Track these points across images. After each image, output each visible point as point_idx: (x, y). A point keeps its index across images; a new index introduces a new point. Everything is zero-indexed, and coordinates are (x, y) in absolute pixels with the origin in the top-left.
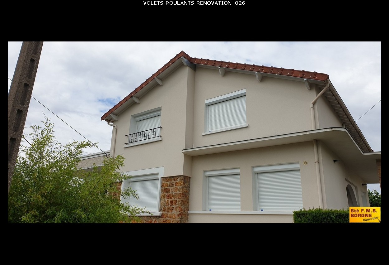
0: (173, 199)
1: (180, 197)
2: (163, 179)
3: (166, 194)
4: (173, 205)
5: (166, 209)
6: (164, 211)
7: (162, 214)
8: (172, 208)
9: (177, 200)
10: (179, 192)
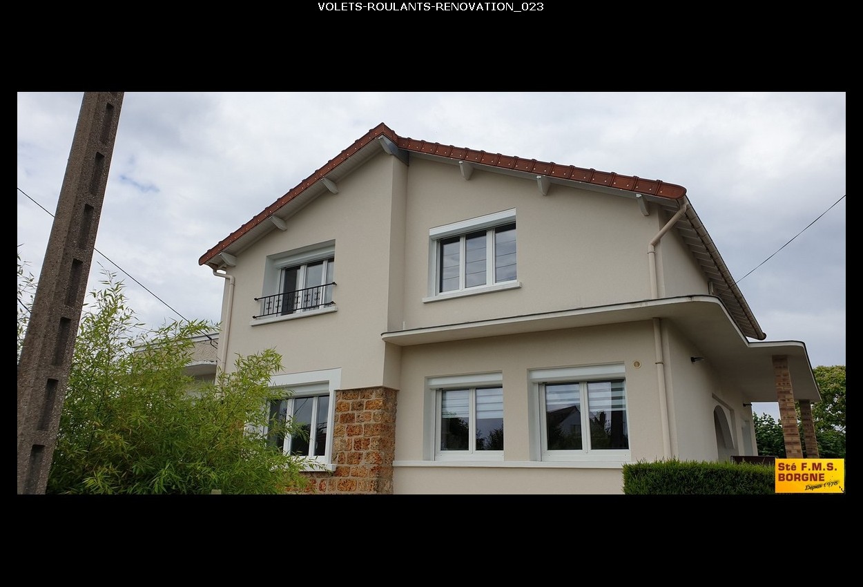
0: (361, 436)
1: (376, 433)
2: (339, 393)
3: (346, 425)
4: (360, 448)
5: (346, 456)
6: (341, 460)
7: (337, 468)
8: (360, 454)
9: (371, 438)
10: (375, 423)
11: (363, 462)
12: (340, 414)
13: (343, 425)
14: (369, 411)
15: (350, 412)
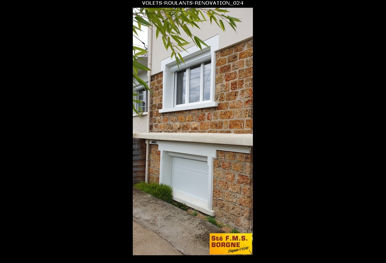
0: (237, 79)
1: (249, 75)
2: (218, 53)
3: (224, 74)
4: (236, 88)
5: (225, 96)
6: (222, 99)
7: (219, 104)
8: (236, 92)
9: (244, 79)
10: (247, 67)
11: (238, 98)
12: (219, 67)
13: (222, 74)
15: (227, 64)
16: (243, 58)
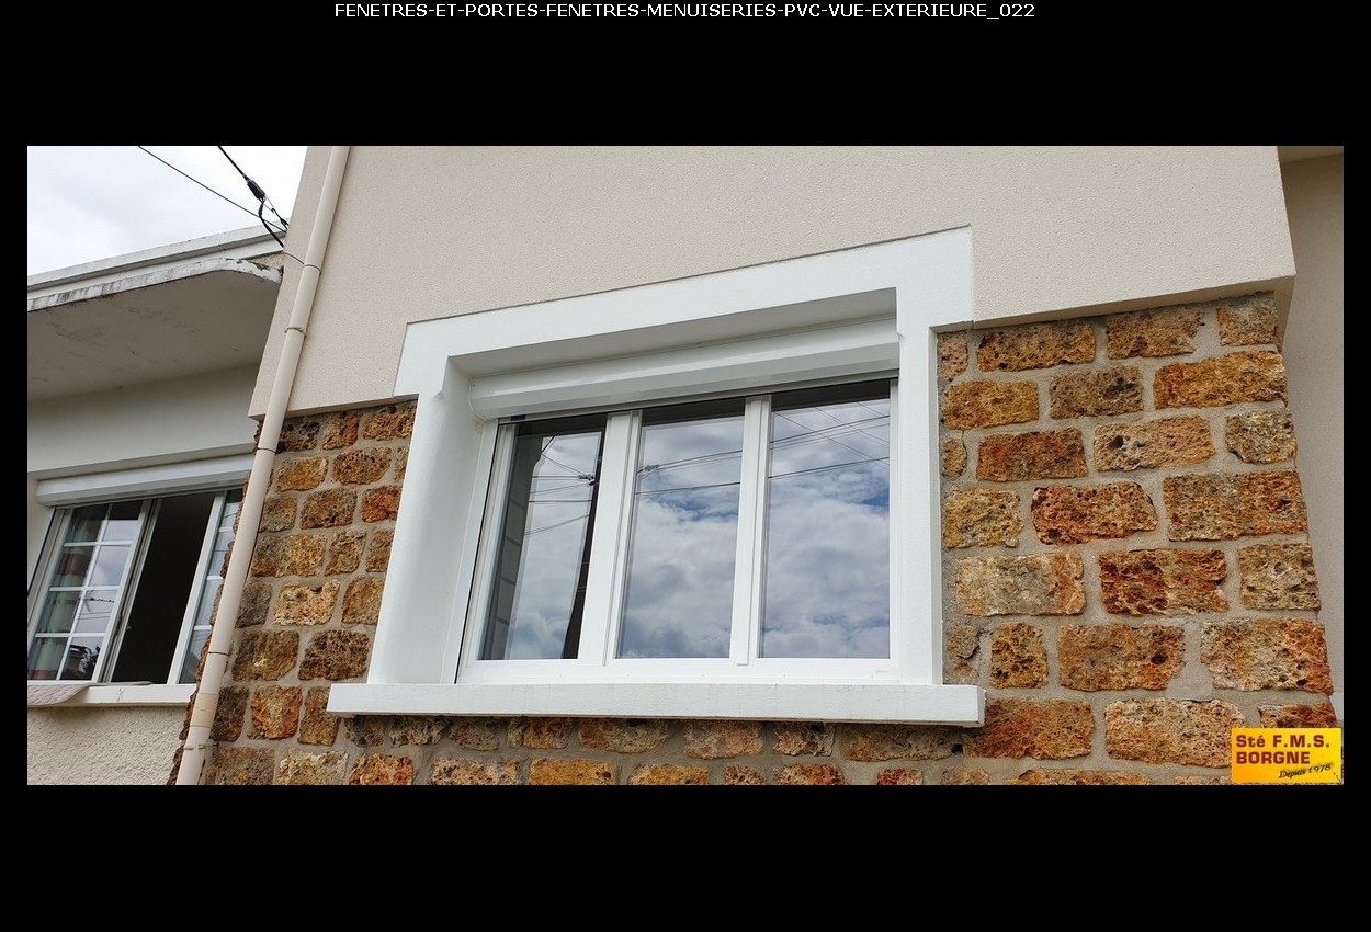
0: (1155, 542)
3: (1026, 490)
4: (1161, 603)
5: (1052, 650)
7: (994, 710)
8: (1161, 636)
10: (1246, 469)
11: (1192, 679)
12: (974, 438)
13: (1010, 490)
14: (1190, 412)
15: (1045, 425)
16: (1193, 404)
